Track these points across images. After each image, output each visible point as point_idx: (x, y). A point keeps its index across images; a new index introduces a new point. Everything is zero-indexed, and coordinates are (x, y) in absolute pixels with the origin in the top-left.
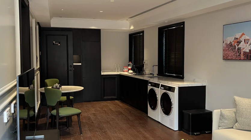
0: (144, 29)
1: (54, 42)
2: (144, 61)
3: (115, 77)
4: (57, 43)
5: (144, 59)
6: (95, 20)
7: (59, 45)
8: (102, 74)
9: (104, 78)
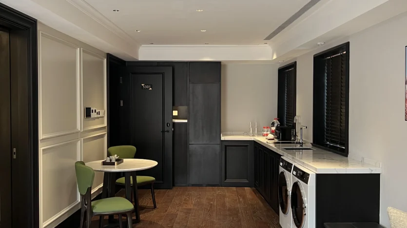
0: (296, 58)
1: (143, 85)
2: (296, 118)
3: (247, 146)
4: (147, 87)
5: (297, 114)
6: (208, 45)
7: (151, 89)
8: (223, 138)
9: (226, 146)
